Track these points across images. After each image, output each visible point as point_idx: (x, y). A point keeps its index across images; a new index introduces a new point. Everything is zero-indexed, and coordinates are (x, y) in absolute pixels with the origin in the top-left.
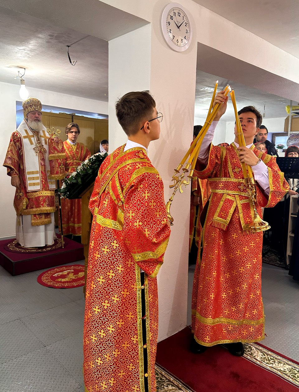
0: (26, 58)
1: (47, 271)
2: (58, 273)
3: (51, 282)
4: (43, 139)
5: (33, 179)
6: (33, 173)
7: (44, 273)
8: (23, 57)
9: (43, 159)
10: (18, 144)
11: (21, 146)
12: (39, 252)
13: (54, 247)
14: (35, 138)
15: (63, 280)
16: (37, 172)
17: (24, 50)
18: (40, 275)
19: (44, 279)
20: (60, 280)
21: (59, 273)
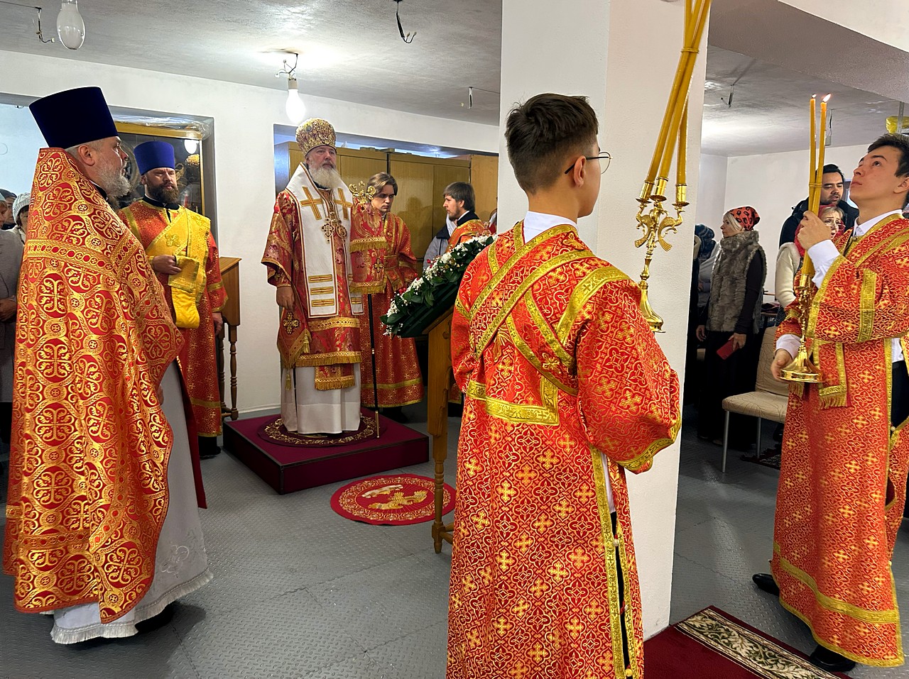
0: (303, 30)
1: (349, 486)
2: (372, 491)
3: (360, 510)
4: (340, 207)
5: (321, 291)
6: (320, 279)
7: (342, 490)
8: (298, 29)
9: (340, 249)
10: (289, 216)
11: (297, 221)
12: (331, 445)
13: (359, 435)
14: (325, 204)
15: (384, 507)
16: (329, 278)
17: (302, 13)
18: (335, 494)
19: (344, 502)
20: (377, 505)
21: (374, 491)
